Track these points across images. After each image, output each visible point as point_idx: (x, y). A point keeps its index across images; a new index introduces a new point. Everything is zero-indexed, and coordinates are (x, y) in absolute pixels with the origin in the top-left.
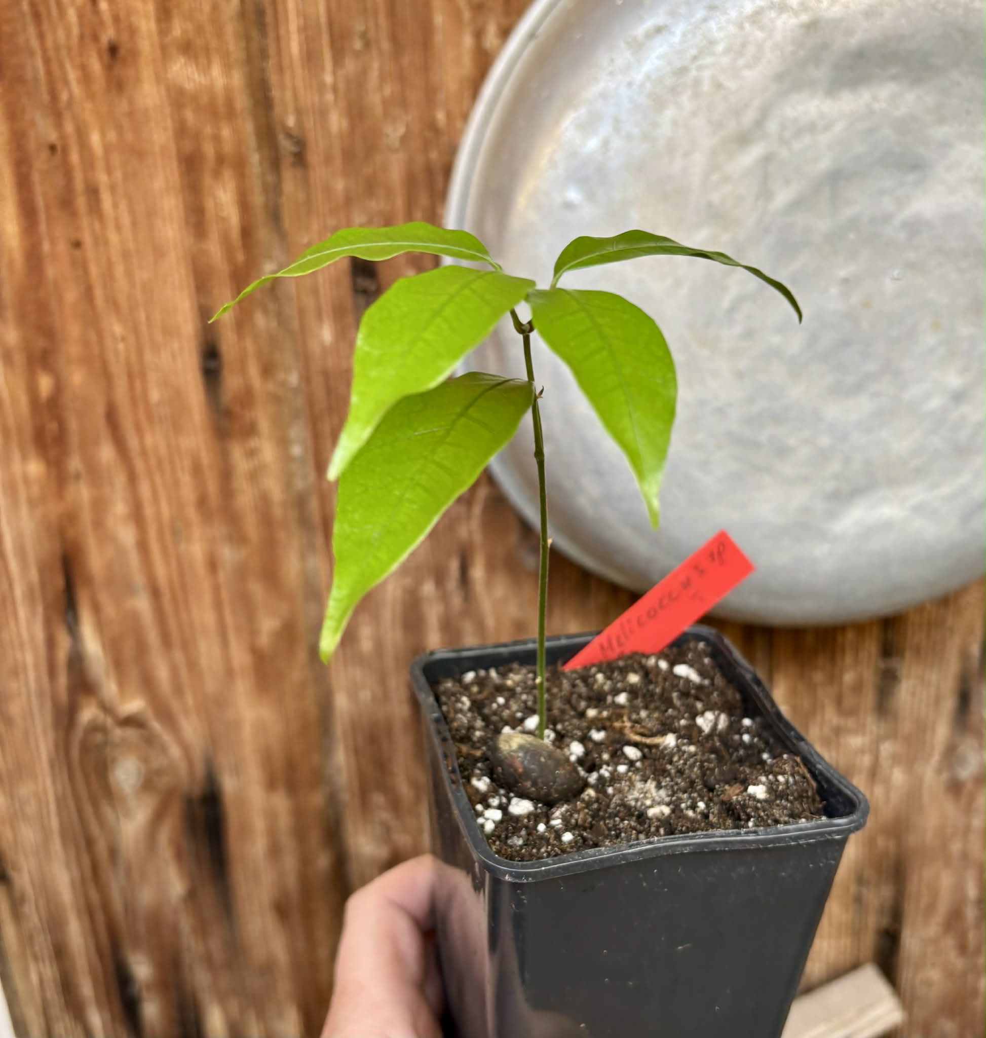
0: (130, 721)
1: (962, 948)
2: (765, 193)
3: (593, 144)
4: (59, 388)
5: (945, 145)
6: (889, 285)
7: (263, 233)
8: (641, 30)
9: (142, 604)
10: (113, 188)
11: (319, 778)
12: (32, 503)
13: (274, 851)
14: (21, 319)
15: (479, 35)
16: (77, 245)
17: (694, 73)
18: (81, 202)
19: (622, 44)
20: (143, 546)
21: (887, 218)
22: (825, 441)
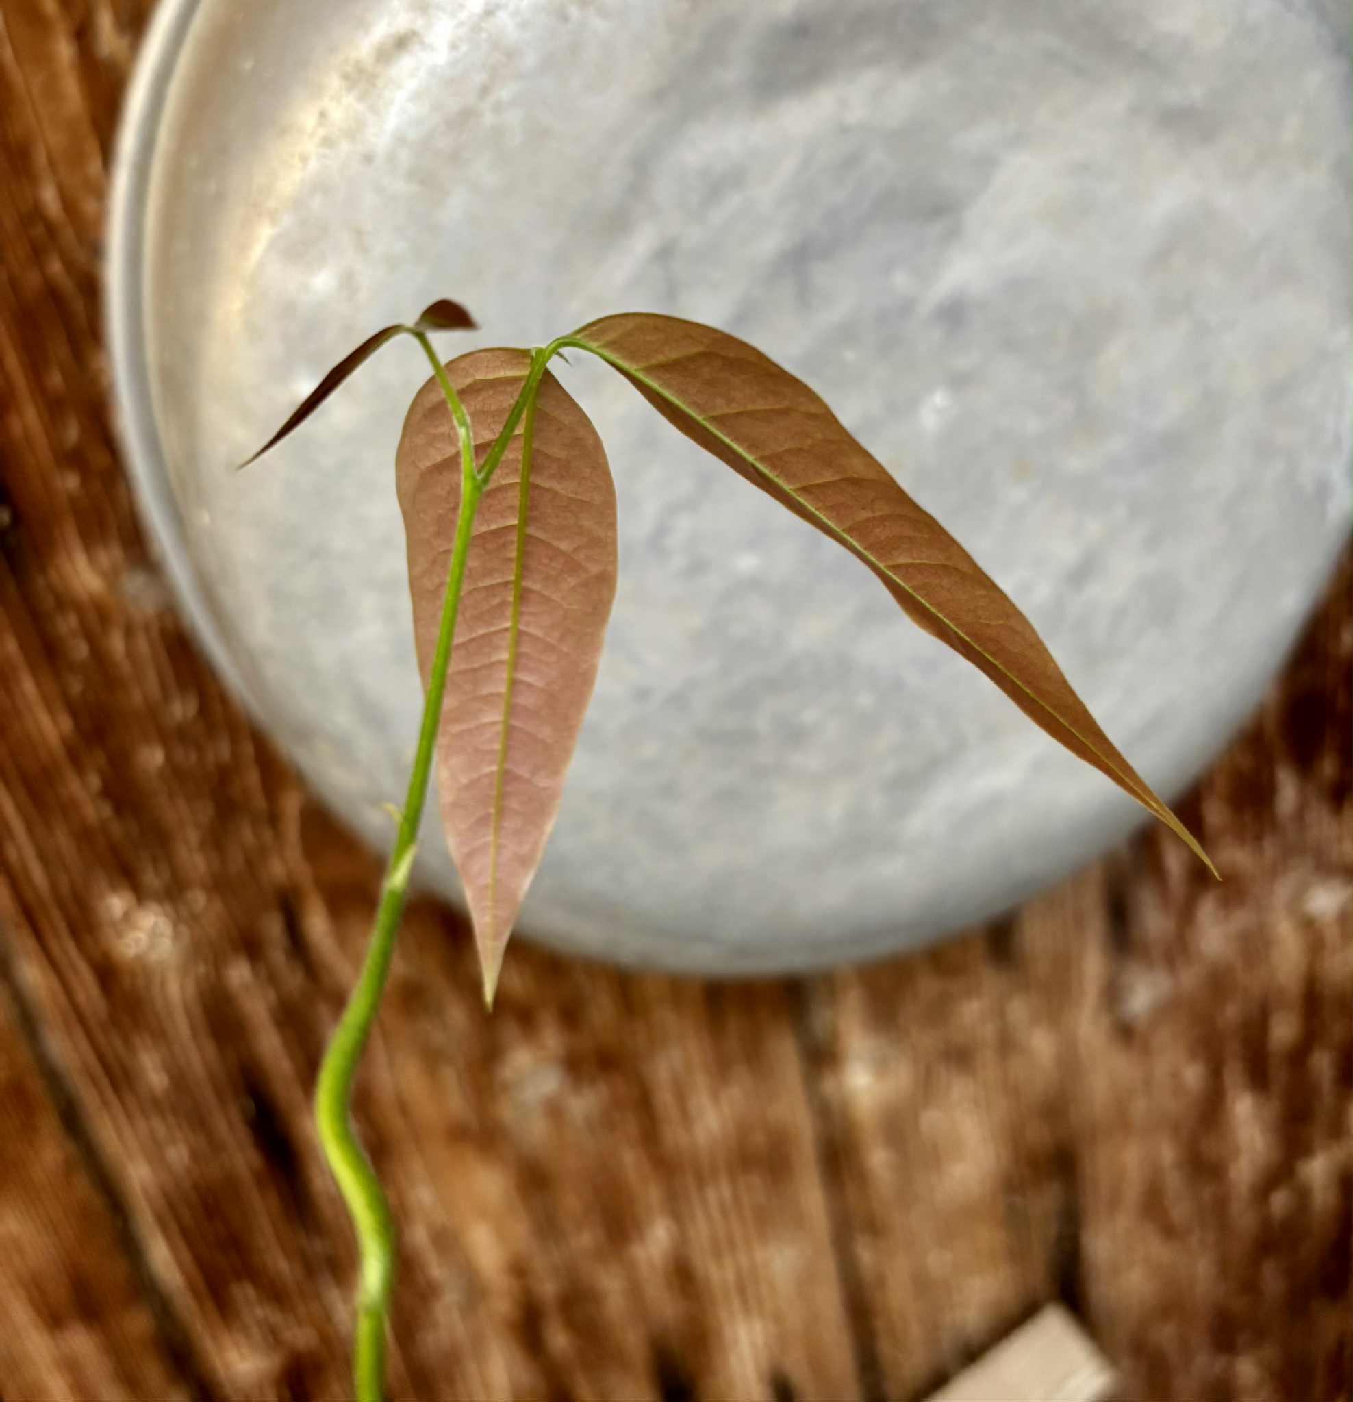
3: (323, 282)
5: (985, 164)
6: (930, 422)
8: (364, 47)
15: (83, 35)
17: (488, 119)
19: (334, 82)
21: (906, 307)
22: (865, 700)
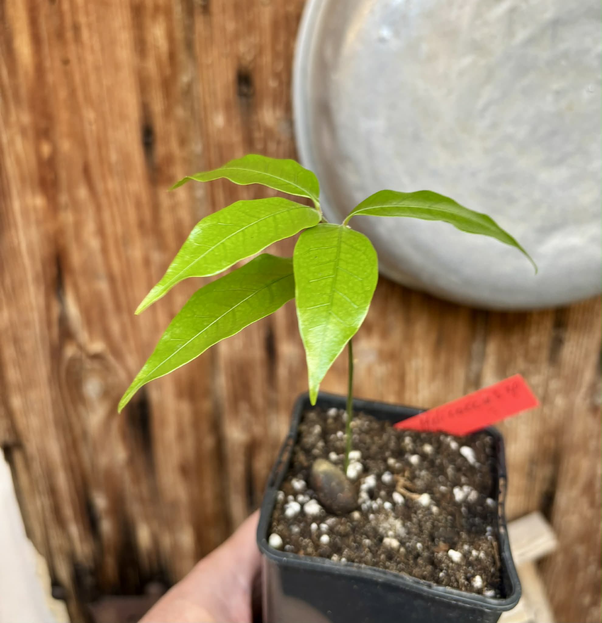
0: (97, 357)
1: (592, 504)
2: (510, 33)
4: (55, 152)
6: (585, 95)
7: (182, 56)
9: (103, 286)
10: (89, 26)
11: (208, 392)
12: (38, 223)
13: (181, 435)
14: (33, 108)
16: (66, 62)
18: (69, 35)
20: (104, 250)
21: (587, 51)
22: (537, 195)
